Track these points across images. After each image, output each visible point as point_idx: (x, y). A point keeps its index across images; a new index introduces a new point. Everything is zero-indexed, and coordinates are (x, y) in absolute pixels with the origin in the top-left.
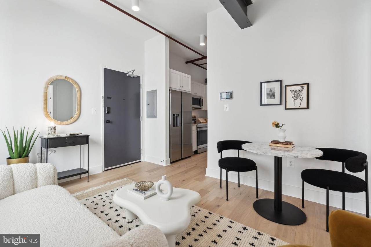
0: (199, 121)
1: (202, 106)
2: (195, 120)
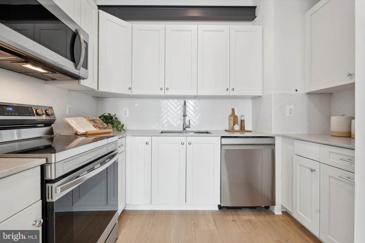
0: (69, 126)
1: (85, 66)
2: (51, 125)
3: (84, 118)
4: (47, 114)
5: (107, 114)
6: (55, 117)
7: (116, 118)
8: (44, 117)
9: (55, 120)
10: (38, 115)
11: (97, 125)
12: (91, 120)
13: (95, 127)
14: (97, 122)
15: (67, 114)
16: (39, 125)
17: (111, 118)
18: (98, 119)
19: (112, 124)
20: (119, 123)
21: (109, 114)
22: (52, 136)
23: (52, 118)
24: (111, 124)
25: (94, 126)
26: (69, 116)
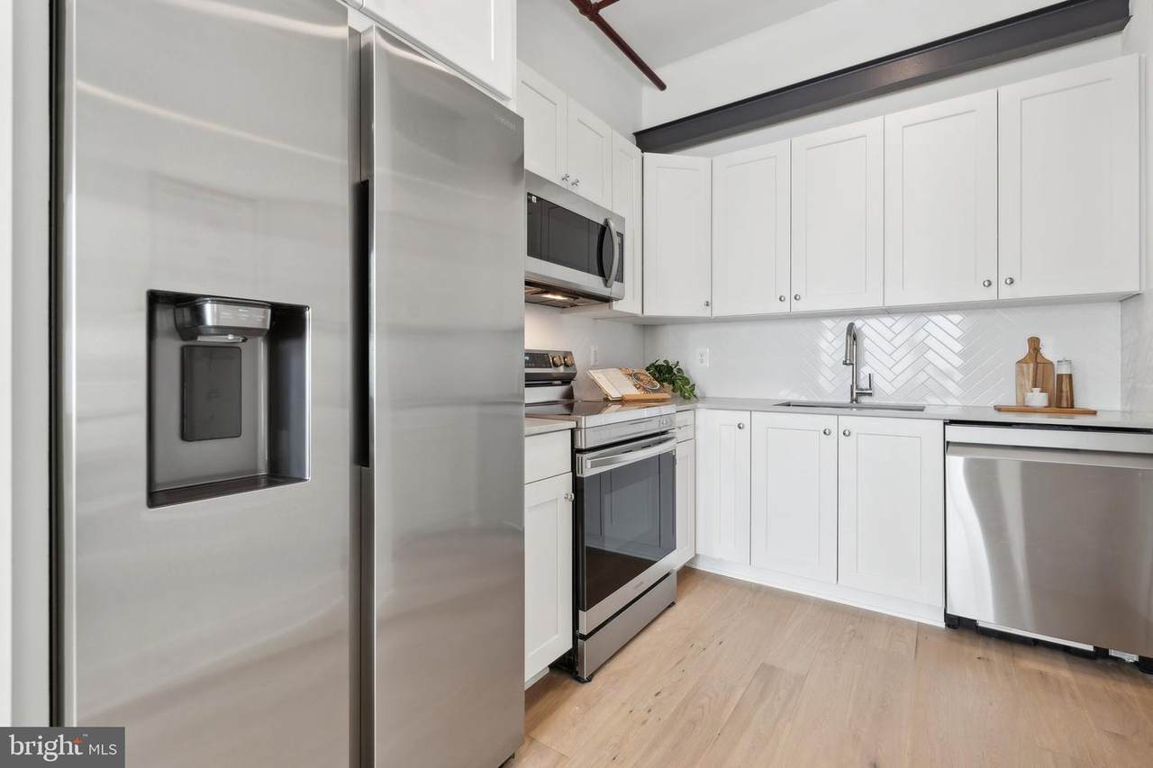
1: (620, 278)
2: (570, 382)
3: (619, 371)
4: (566, 365)
5: (661, 362)
6: (575, 369)
7: (680, 370)
8: (562, 369)
9: (575, 374)
10: (556, 365)
11: (641, 383)
12: (631, 375)
13: (638, 388)
14: (642, 377)
15: (592, 364)
16: (556, 382)
17: (669, 369)
18: (644, 372)
19: (673, 382)
20: (687, 381)
21: (665, 361)
22: (570, 401)
23: (569, 371)
24: (669, 384)
25: (635, 385)
26: (595, 367)
